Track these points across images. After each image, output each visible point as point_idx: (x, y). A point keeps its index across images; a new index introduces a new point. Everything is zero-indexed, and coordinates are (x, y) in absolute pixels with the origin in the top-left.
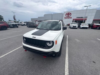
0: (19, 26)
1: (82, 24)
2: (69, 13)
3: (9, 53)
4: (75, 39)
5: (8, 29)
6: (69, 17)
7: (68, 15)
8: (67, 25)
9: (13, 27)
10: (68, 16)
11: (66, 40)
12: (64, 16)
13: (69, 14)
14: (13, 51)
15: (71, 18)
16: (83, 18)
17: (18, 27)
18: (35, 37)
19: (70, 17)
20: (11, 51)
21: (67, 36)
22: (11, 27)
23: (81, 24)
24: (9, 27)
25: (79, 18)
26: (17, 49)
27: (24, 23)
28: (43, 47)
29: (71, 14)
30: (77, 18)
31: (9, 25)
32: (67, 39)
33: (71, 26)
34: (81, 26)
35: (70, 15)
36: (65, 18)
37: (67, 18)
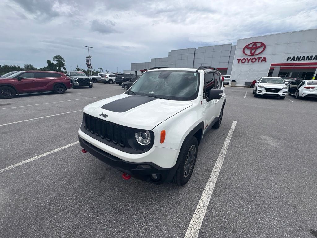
0: (94, 85)
1: (306, 81)
2: (255, 44)
3: (52, 152)
4: (262, 137)
5: (69, 90)
6: (256, 57)
7: (251, 49)
8: (246, 84)
9: (80, 85)
11: (225, 135)
12: (239, 54)
13: (258, 45)
14: (62, 148)
15: (264, 60)
17: (91, 87)
18: (106, 116)
20: (57, 148)
21: (235, 122)
22: (76, 87)
23: (303, 84)
24: (70, 87)
25: (298, 58)
26: (72, 145)
27: (110, 76)
28: (124, 147)
29: (263, 45)
30: (289, 62)
31: (71, 81)
32: (230, 133)
33: (259, 89)
34: (303, 91)
35: (259, 51)
36: (239, 60)
37: (248, 62)
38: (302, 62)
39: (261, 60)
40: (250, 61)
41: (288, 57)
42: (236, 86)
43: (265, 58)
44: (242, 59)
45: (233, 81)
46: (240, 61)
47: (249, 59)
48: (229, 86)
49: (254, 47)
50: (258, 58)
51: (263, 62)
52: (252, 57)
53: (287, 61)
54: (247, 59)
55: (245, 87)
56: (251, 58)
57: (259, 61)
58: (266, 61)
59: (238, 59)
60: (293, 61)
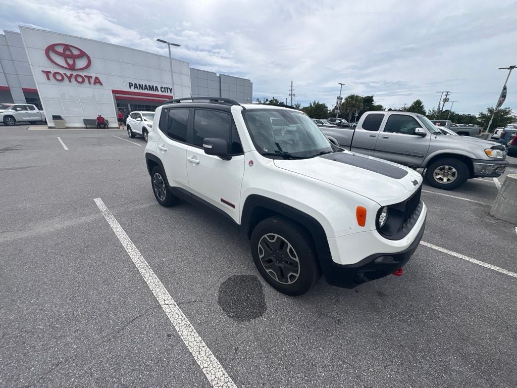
2: (67, 47)
6: (83, 74)
7: (64, 56)
8: (86, 122)
10: (72, 68)
15: (97, 81)
16: (156, 93)
18: (417, 182)
19: (89, 77)
25: (141, 87)
30: (133, 90)
36: (47, 73)
37: (70, 81)
38: (146, 91)
39: (92, 81)
40: (73, 79)
41: (130, 83)
42: (67, 128)
43: (96, 78)
44: (53, 72)
45: (56, 118)
46: (51, 76)
47: (69, 75)
48: (50, 128)
49: (68, 53)
50: (85, 76)
51: (98, 85)
52: (75, 73)
53: (130, 88)
54: (65, 74)
55: (87, 128)
56: (71, 75)
57: (90, 83)
58: (101, 84)
59: (43, 71)
60: (136, 89)
